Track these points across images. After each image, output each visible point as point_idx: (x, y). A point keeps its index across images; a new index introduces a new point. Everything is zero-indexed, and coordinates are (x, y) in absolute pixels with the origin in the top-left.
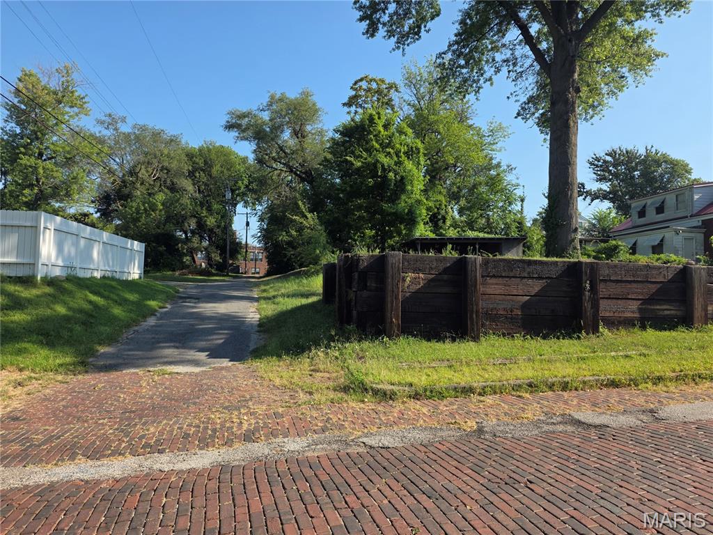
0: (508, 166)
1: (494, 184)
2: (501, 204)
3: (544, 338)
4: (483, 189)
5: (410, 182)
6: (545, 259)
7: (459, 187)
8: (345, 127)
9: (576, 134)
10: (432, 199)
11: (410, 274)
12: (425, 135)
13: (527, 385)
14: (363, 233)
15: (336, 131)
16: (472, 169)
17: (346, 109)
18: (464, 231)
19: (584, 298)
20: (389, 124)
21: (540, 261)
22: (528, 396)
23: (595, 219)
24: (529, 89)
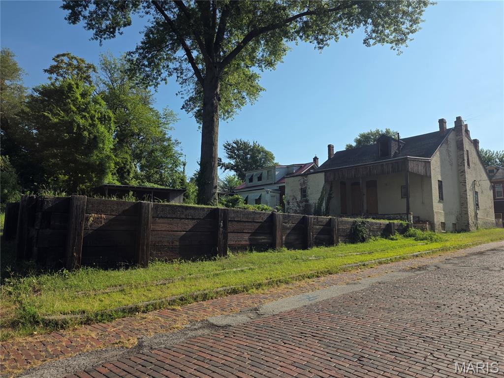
0: (176, 141)
1: (166, 151)
2: (170, 166)
3: (193, 261)
4: (158, 154)
5: (102, 141)
6: (196, 206)
7: (141, 150)
8: (44, 88)
9: (218, 127)
10: (120, 156)
11: (93, 215)
12: (116, 108)
13: (179, 299)
14: (56, 177)
15: (35, 90)
16: (151, 139)
17: (47, 75)
18: (143, 182)
19: (219, 232)
20: (86, 94)
21: (193, 207)
22: (180, 309)
23: (226, 181)
24: (191, 92)
